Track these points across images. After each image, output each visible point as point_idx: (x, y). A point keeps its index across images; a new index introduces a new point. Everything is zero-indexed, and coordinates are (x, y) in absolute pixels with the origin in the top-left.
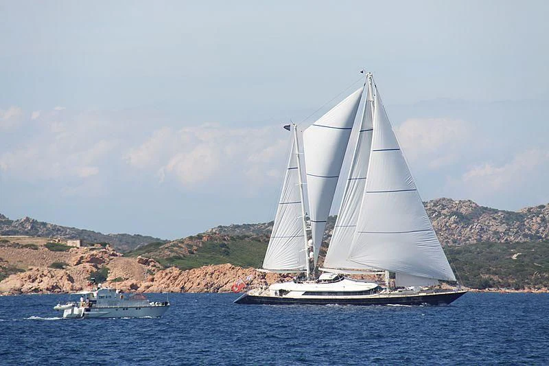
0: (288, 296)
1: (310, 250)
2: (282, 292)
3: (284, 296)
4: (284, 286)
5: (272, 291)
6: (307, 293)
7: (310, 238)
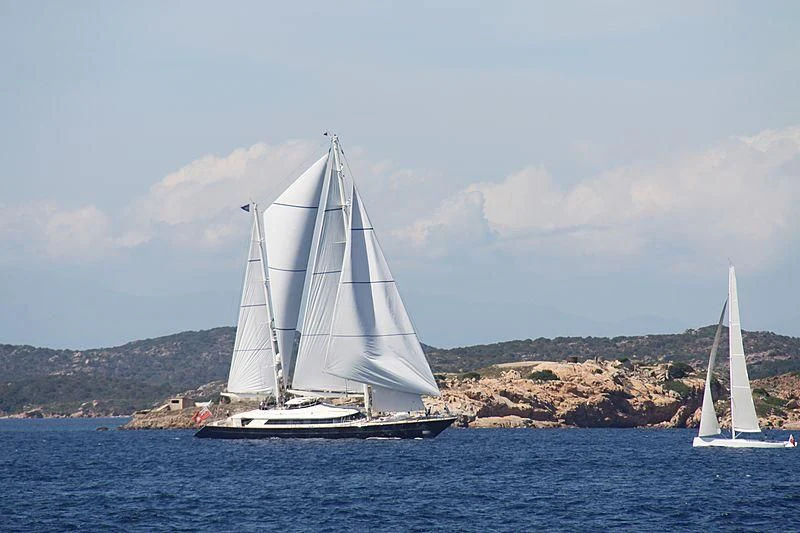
0: (250, 425)
1: (279, 367)
2: (245, 421)
3: (246, 426)
4: (247, 415)
5: (234, 421)
6: (270, 422)
7: (277, 352)
